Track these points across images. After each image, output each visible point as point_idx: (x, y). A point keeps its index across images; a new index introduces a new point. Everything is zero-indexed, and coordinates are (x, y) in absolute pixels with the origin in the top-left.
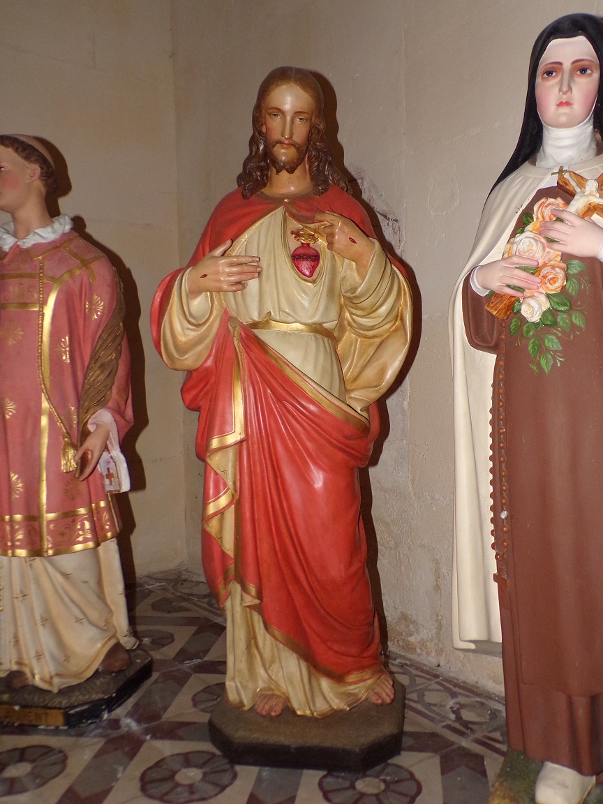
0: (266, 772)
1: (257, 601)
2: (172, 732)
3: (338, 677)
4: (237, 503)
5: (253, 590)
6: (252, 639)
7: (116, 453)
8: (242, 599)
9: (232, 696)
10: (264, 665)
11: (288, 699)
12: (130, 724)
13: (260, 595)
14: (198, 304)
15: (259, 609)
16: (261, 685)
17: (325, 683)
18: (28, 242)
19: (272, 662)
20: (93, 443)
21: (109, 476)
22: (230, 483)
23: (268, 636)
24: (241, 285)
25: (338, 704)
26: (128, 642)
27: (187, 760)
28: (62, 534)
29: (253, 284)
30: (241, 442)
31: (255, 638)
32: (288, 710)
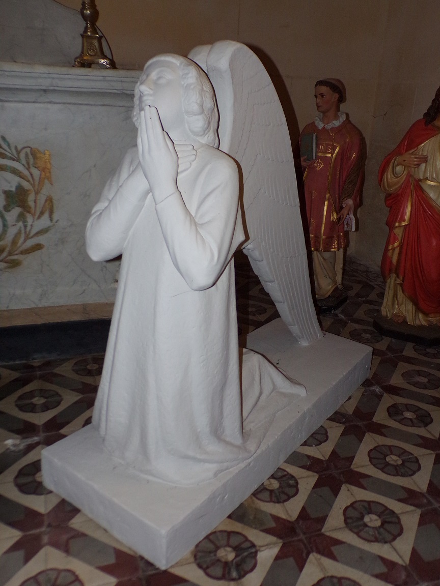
0: (394, 340)
1: (401, 282)
2: (358, 321)
3: (426, 314)
4: (401, 246)
5: (401, 278)
6: (395, 295)
7: (352, 216)
8: (395, 280)
9: (384, 313)
10: (398, 304)
11: (405, 318)
12: (341, 316)
13: (403, 280)
14: (399, 169)
15: (401, 285)
16: (395, 311)
17: (421, 315)
18: (329, 126)
19: (402, 304)
20: (344, 212)
21: (348, 224)
22: (400, 239)
23: (402, 295)
24: (418, 165)
25: (424, 323)
26: (340, 287)
27: (365, 331)
28: (327, 244)
29: (423, 166)
30: (407, 225)
31: (397, 295)
32: (405, 322)
